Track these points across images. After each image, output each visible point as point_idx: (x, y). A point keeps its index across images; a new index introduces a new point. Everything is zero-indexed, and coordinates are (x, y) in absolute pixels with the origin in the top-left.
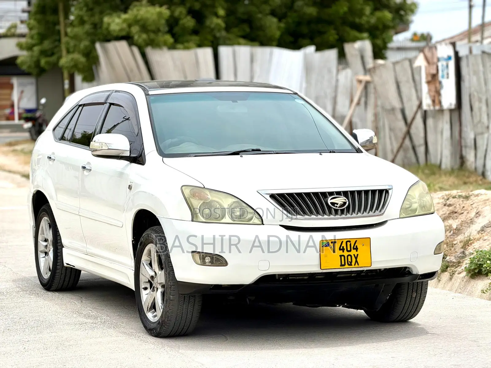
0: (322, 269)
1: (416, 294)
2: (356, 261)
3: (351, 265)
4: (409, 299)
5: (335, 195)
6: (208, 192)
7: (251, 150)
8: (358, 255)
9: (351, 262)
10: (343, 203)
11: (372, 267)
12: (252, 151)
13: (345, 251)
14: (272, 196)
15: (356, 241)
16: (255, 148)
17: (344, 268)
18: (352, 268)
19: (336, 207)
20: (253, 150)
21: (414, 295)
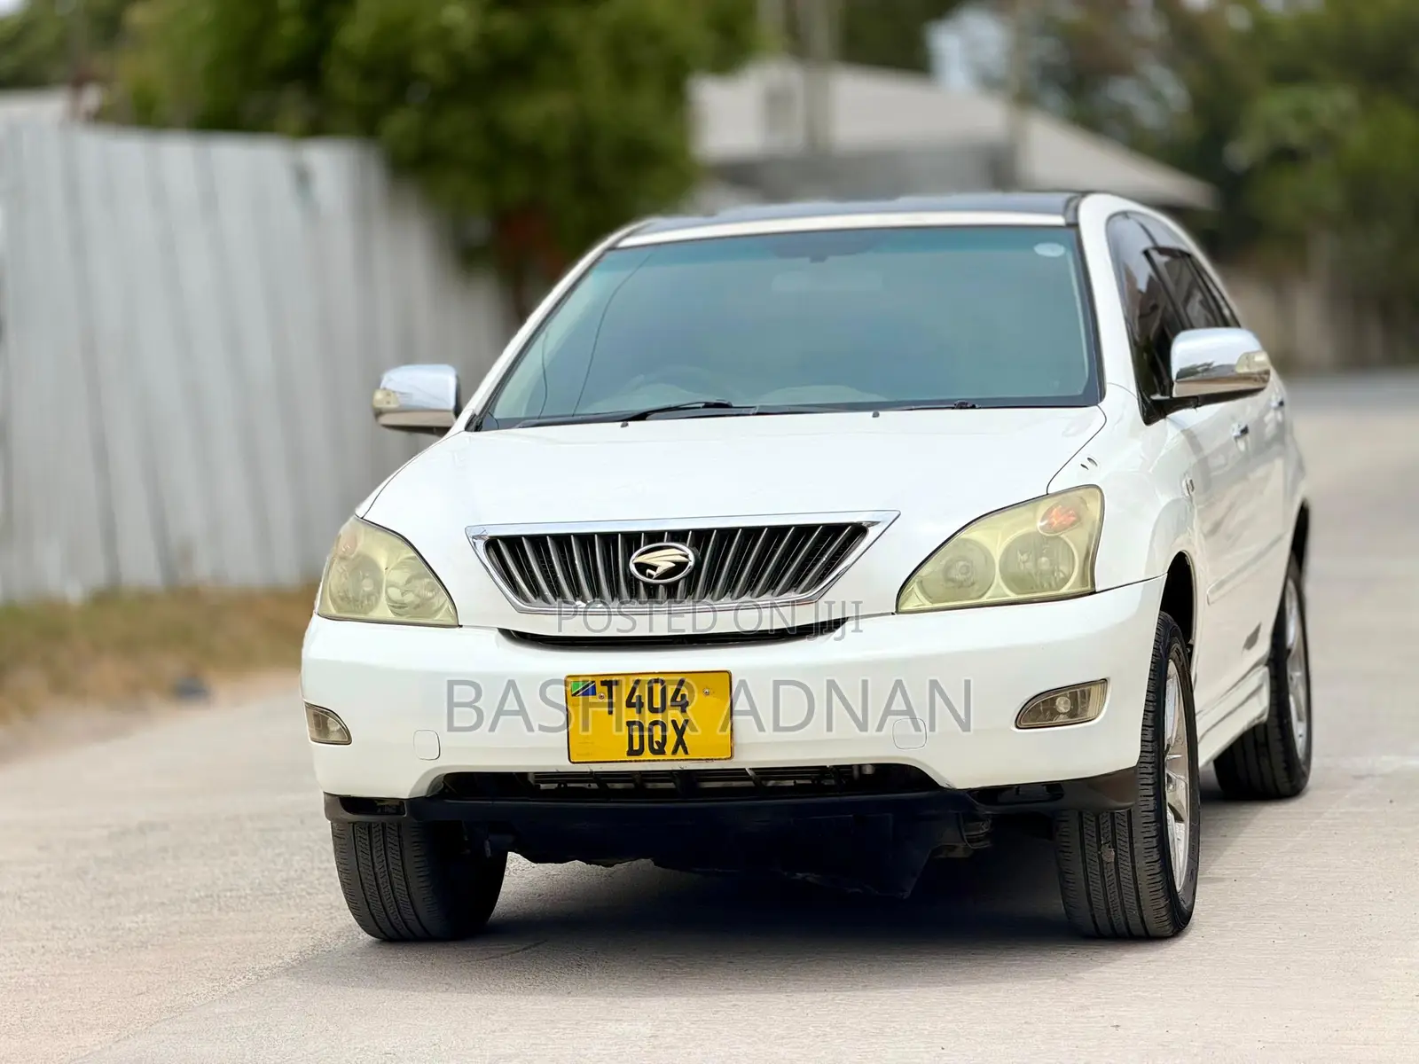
0: (573, 763)
1: (1114, 854)
2: (680, 742)
3: (661, 752)
4: (1094, 868)
5: (661, 541)
7: (701, 405)
9: (662, 744)
10: (674, 565)
11: (734, 760)
12: (704, 407)
14: (493, 544)
16: (713, 400)
17: (640, 761)
18: (664, 760)
19: (650, 576)
20: (708, 405)
21: (1109, 855)
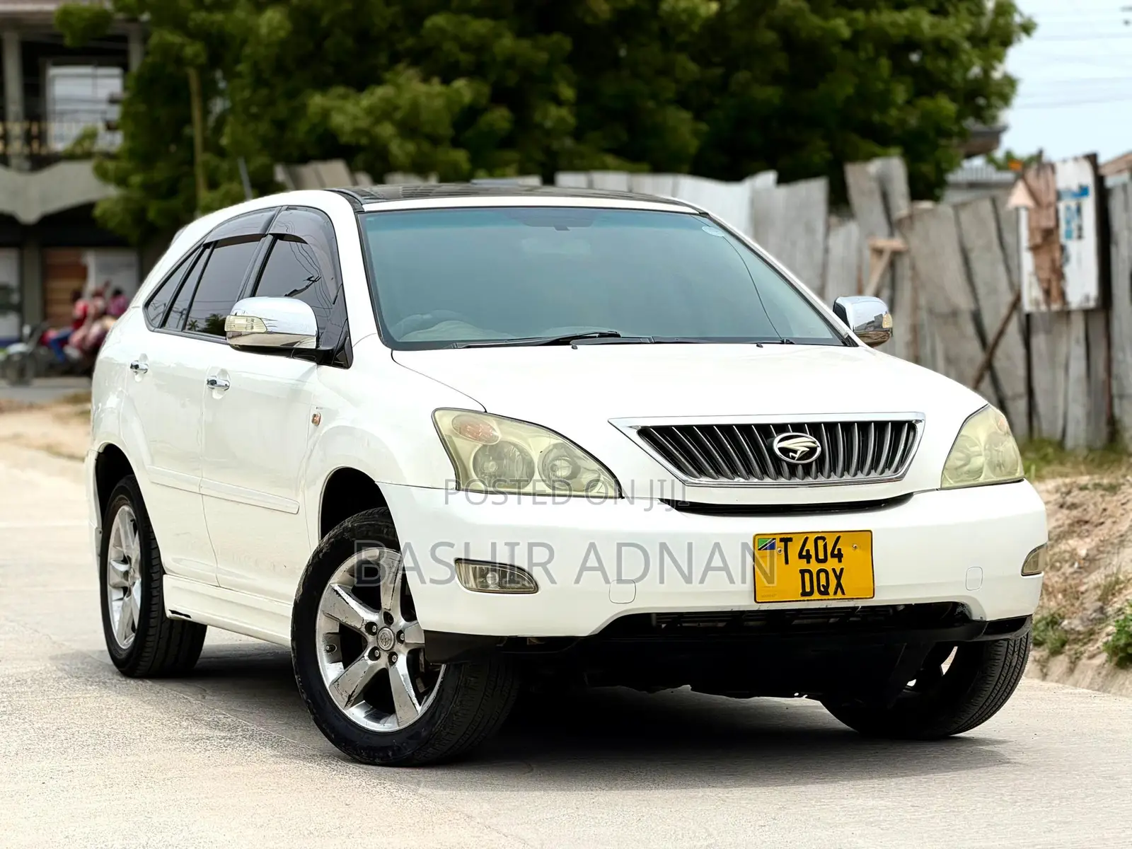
2: (839, 585)
3: (826, 593)
5: (789, 431)
6: (495, 422)
7: (596, 335)
8: (842, 570)
9: (827, 587)
10: (809, 450)
11: (874, 599)
12: (598, 337)
13: (813, 560)
14: (644, 432)
15: (838, 538)
16: (606, 331)
17: (811, 601)
18: (828, 599)
19: (793, 458)
20: (602, 335)
